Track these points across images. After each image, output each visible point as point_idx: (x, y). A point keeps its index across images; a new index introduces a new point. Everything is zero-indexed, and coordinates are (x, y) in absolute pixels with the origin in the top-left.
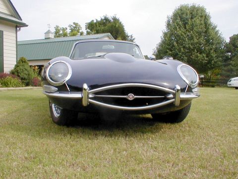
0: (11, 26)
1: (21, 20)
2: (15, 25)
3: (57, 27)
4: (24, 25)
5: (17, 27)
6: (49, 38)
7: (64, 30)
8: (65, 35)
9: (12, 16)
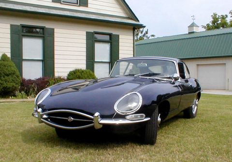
0: (129, 29)
1: (138, 21)
2: (132, 27)
3: (215, 15)
4: (142, 26)
5: (134, 29)
6: (193, 32)
7: (223, 18)
8: (224, 25)
9: (129, 18)
